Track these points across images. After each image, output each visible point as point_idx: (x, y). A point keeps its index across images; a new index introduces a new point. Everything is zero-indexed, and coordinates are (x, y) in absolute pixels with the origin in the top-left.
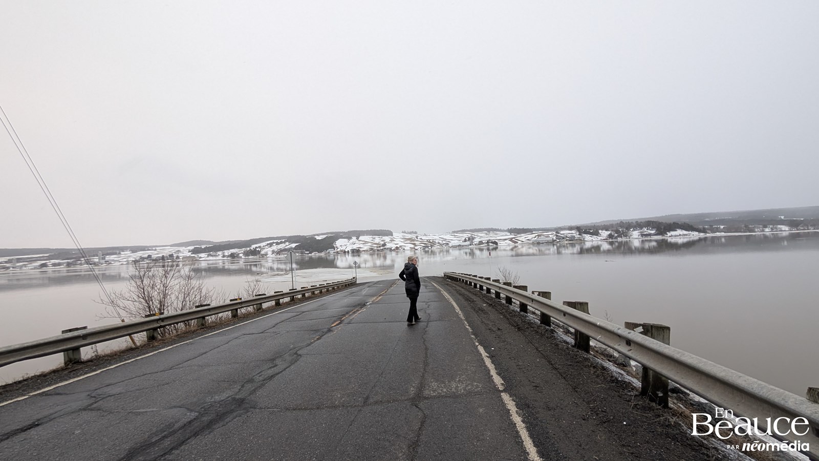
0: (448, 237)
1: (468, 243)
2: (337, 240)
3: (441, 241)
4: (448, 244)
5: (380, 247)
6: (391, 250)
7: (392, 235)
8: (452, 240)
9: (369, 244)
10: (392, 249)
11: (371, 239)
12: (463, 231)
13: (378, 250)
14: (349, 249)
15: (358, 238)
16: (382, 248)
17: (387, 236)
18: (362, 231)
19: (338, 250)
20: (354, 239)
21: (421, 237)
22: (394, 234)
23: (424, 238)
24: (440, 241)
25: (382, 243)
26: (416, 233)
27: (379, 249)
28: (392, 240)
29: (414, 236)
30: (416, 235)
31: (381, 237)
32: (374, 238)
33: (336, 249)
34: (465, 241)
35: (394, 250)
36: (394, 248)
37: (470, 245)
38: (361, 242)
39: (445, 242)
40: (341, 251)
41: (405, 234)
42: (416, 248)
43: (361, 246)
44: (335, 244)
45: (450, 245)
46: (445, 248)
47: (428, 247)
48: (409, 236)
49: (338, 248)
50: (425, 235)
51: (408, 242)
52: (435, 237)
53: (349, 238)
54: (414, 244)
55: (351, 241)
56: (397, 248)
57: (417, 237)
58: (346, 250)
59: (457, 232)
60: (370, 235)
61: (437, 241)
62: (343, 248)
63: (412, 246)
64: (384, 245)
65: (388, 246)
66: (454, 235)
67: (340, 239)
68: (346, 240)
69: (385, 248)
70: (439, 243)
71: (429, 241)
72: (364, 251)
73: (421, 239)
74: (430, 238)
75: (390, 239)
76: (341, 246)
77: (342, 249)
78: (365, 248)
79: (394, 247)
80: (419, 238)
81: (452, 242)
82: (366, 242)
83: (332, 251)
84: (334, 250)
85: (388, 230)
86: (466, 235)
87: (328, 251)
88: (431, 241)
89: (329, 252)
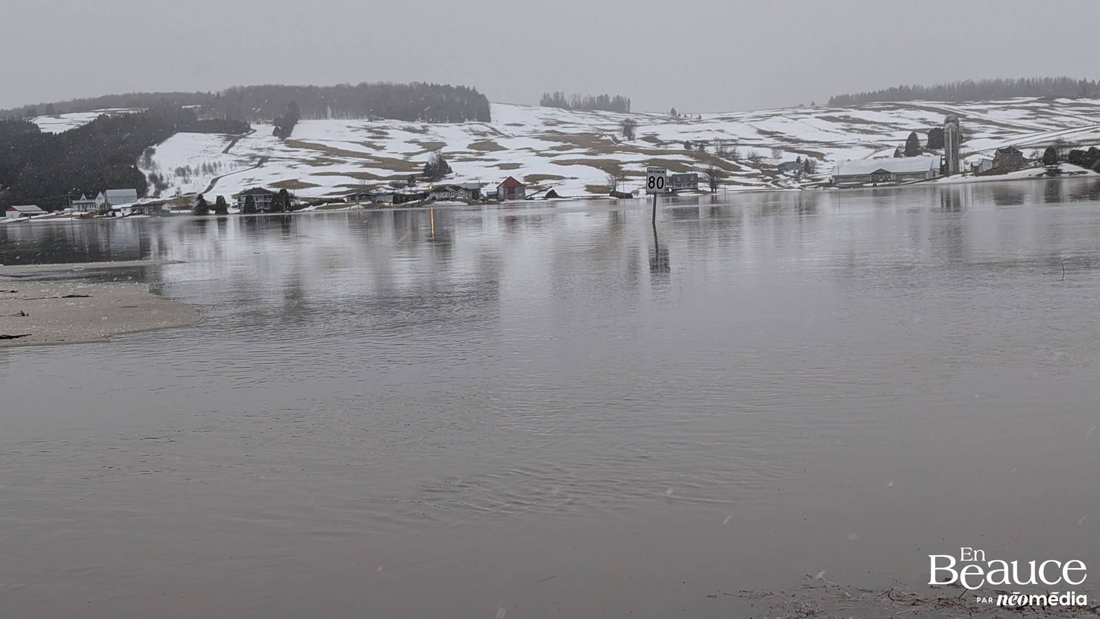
0: (809, 128)
1: (927, 162)
2: (159, 141)
3: (767, 153)
4: (808, 168)
5: (412, 180)
6: (474, 195)
7: (485, 117)
8: (830, 145)
9: (351, 166)
10: (484, 192)
11: (364, 136)
12: (896, 98)
13: (398, 199)
14: (230, 187)
15: (283, 132)
16: (422, 187)
17: (456, 118)
18: (311, 90)
19: (166, 195)
20: (262, 135)
21: (650, 130)
22: (494, 109)
23: (667, 132)
24: (761, 152)
25: (427, 157)
26: (620, 105)
27: (407, 191)
28: (483, 146)
29: (609, 124)
30: (623, 117)
31: (418, 125)
32: (381, 134)
33: (152, 189)
34: (912, 148)
35: (494, 198)
36: (492, 188)
37: (944, 171)
38: (302, 153)
39: (790, 157)
40: (182, 202)
41: (562, 115)
42: (623, 188)
43: (303, 173)
44: (149, 164)
45: (824, 171)
46: (794, 187)
47: (692, 182)
48: (583, 123)
49: (161, 186)
50: (676, 117)
51: (577, 153)
52: (733, 130)
53: (234, 129)
54: (614, 169)
55: (244, 146)
56: (511, 189)
57: (628, 129)
58: (211, 198)
59: (861, 101)
60: (356, 116)
61: (744, 152)
62: (196, 185)
63: (601, 178)
64: (438, 170)
65: (463, 173)
66: (846, 119)
67: (178, 134)
68: (214, 141)
69: (441, 189)
70: (755, 161)
71: (696, 150)
72: (317, 202)
73: (651, 138)
74: (704, 137)
75: (472, 139)
76: (182, 172)
77: (186, 189)
78: (325, 186)
79: (490, 178)
80: (638, 132)
81: (835, 155)
82: (328, 155)
83: (122, 201)
84: (142, 193)
85: (461, 90)
86: (914, 120)
87: (100, 200)
88: (711, 150)
89: (106, 210)
